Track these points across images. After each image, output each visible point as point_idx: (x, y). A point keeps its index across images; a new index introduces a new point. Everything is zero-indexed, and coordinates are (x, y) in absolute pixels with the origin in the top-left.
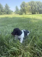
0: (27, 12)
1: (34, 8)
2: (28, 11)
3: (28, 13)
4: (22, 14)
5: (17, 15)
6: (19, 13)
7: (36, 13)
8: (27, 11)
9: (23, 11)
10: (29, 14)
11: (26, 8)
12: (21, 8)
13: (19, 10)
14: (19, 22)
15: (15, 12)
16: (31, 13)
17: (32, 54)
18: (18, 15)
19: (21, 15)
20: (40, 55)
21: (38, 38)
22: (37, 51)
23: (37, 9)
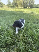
4: (14, 8)
6: (11, 6)
8: (19, 5)
10: (21, 8)
11: (18, 2)
14: (11, 15)
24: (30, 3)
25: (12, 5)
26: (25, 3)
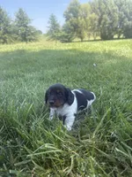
0: (85, 33)
1: (109, 21)
2: (90, 30)
3: (89, 35)
4: (69, 41)
5: (54, 42)
6: (61, 37)
7: (116, 36)
8: (86, 29)
9: (74, 31)
10: (92, 38)
12: (68, 22)
13: (61, 28)
15: (48, 35)
16: (99, 38)
17: (104, 164)
18: (58, 42)
19: (67, 44)
20: (127, 167)
21: (121, 114)
22: (119, 154)
23: (116, 24)
24: (121, 20)
25: (63, 33)
26: (105, 23)
